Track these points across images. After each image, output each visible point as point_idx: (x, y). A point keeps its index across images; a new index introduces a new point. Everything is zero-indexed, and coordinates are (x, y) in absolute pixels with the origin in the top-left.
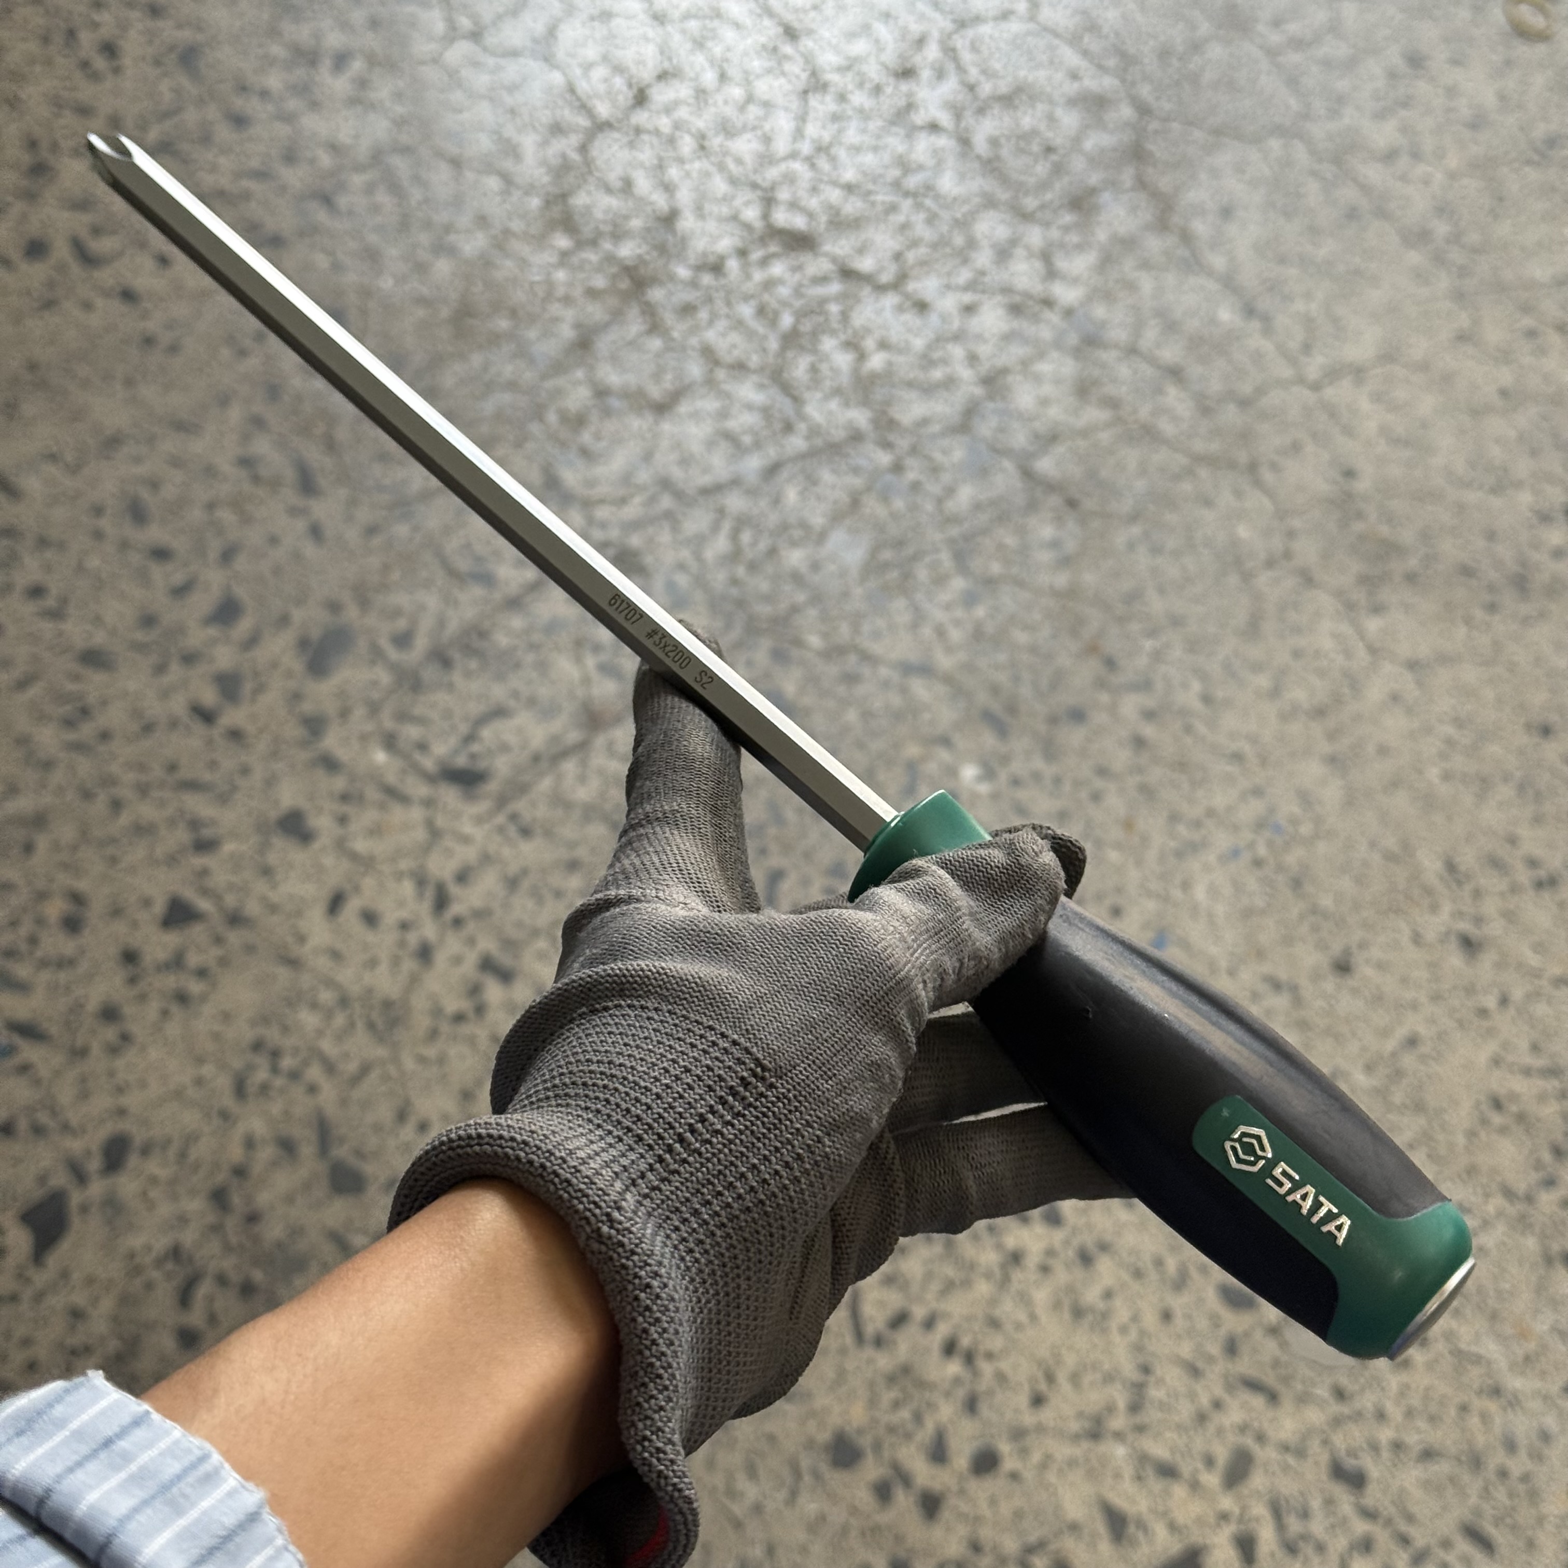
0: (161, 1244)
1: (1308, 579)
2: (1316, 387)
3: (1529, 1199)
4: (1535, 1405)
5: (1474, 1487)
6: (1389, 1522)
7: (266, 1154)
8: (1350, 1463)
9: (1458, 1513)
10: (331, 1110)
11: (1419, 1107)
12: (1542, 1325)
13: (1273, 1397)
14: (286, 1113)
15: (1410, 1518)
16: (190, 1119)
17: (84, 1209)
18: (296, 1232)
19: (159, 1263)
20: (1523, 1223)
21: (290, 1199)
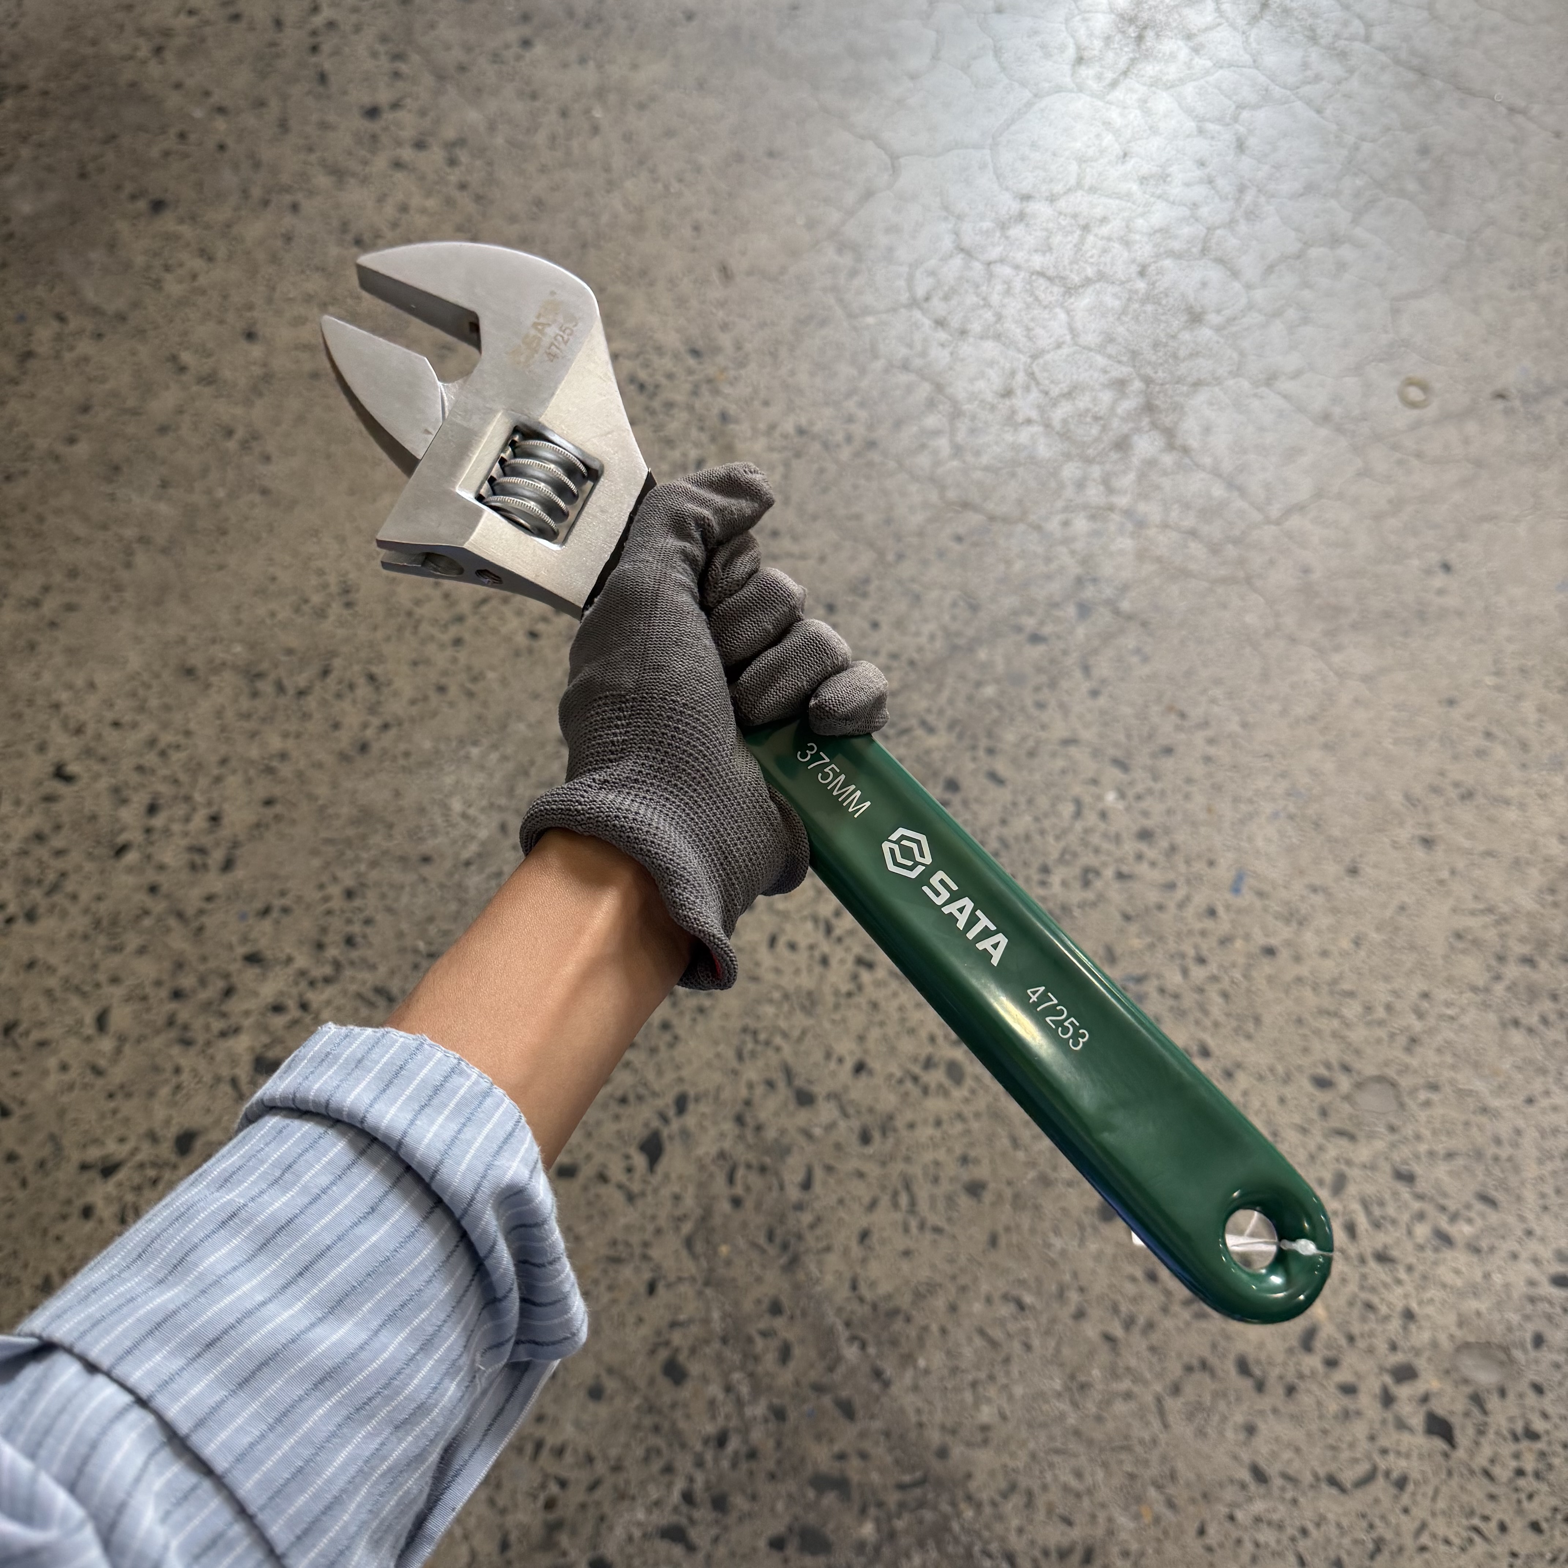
0: (714, 1150)
1: (1293, 640)
2: (1278, 523)
3: (1487, 990)
4: (1509, 1114)
5: (1479, 1170)
6: (1432, 1199)
7: (760, 1090)
8: (1404, 1168)
9: (1473, 1187)
10: (790, 1060)
11: (1412, 947)
12: (1506, 1065)
13: (1352, 1138)
14: (767, 1065)
15: (1445, 1195)
16: (717, 1077)
17: (671, 1138)
18: (783, 1132)
19: (713, 1161)
20: (1486, 1006)
21: (776, 1114)
